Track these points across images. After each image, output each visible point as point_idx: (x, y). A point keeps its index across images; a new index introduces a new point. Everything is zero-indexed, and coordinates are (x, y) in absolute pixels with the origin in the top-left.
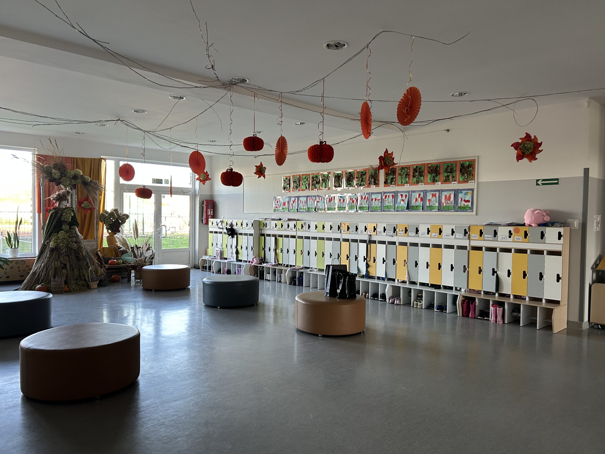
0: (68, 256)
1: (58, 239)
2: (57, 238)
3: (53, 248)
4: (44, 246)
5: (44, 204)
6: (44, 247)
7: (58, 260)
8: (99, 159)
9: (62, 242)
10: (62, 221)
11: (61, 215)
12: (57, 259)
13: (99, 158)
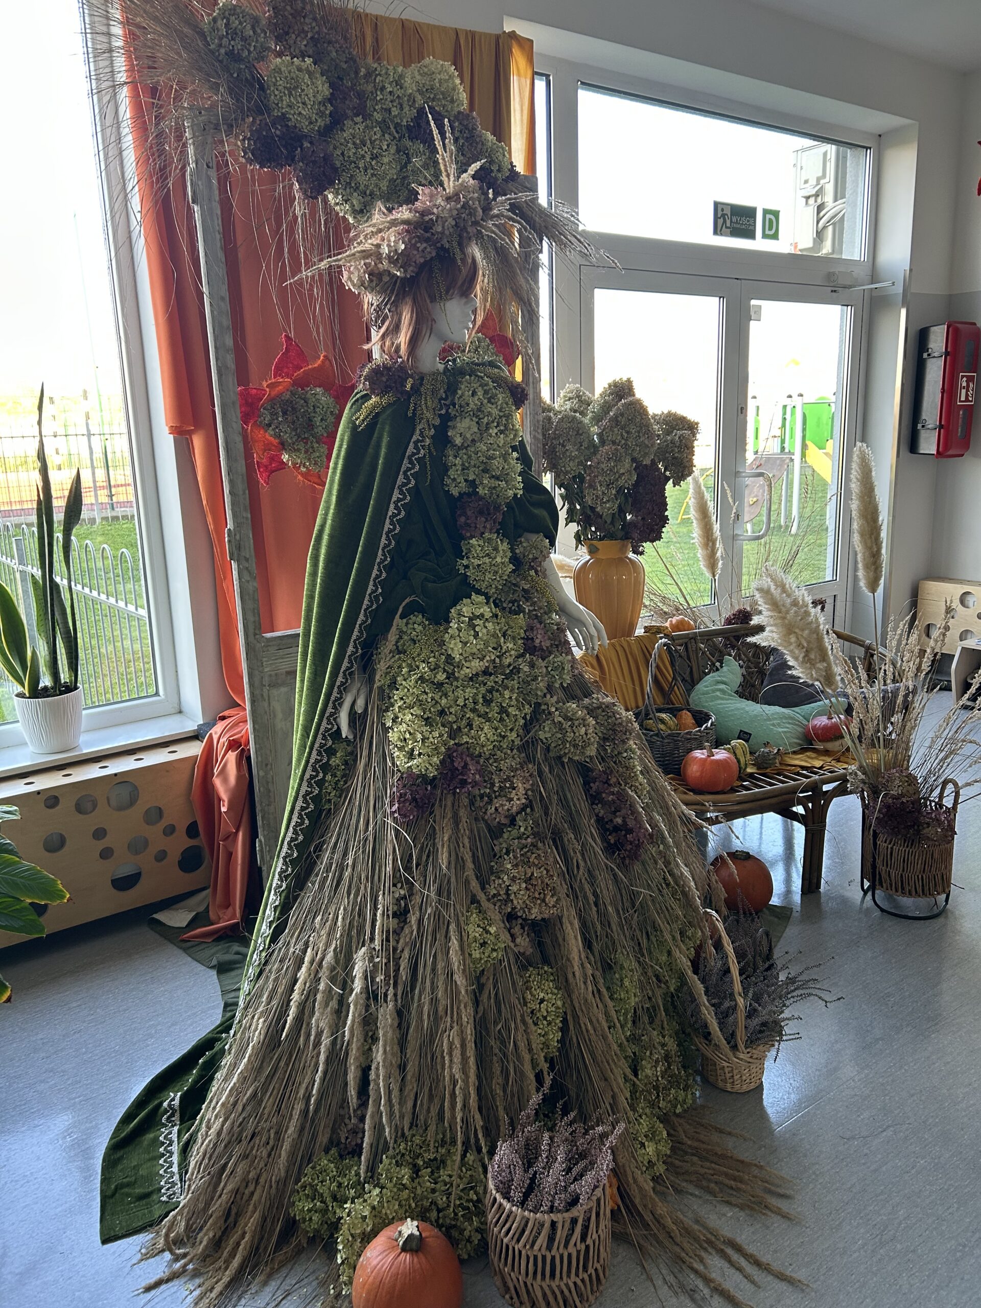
0: (557, 838)
1: (450, 676)
2: (441, 677)
3: (424, 777)
4: (331, 752)
5: (230, 360)
6: (334, 761)
7: (481, 896)
8: (498, 37)
9: (487, 702)
10: (457, 503)
11: (442, 439)
12: (474, 884)
13: (495, 31)
